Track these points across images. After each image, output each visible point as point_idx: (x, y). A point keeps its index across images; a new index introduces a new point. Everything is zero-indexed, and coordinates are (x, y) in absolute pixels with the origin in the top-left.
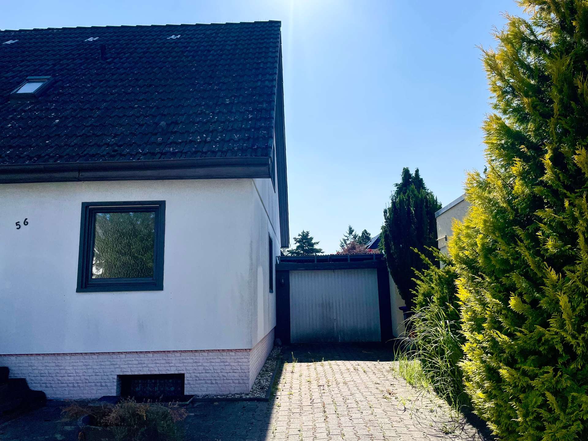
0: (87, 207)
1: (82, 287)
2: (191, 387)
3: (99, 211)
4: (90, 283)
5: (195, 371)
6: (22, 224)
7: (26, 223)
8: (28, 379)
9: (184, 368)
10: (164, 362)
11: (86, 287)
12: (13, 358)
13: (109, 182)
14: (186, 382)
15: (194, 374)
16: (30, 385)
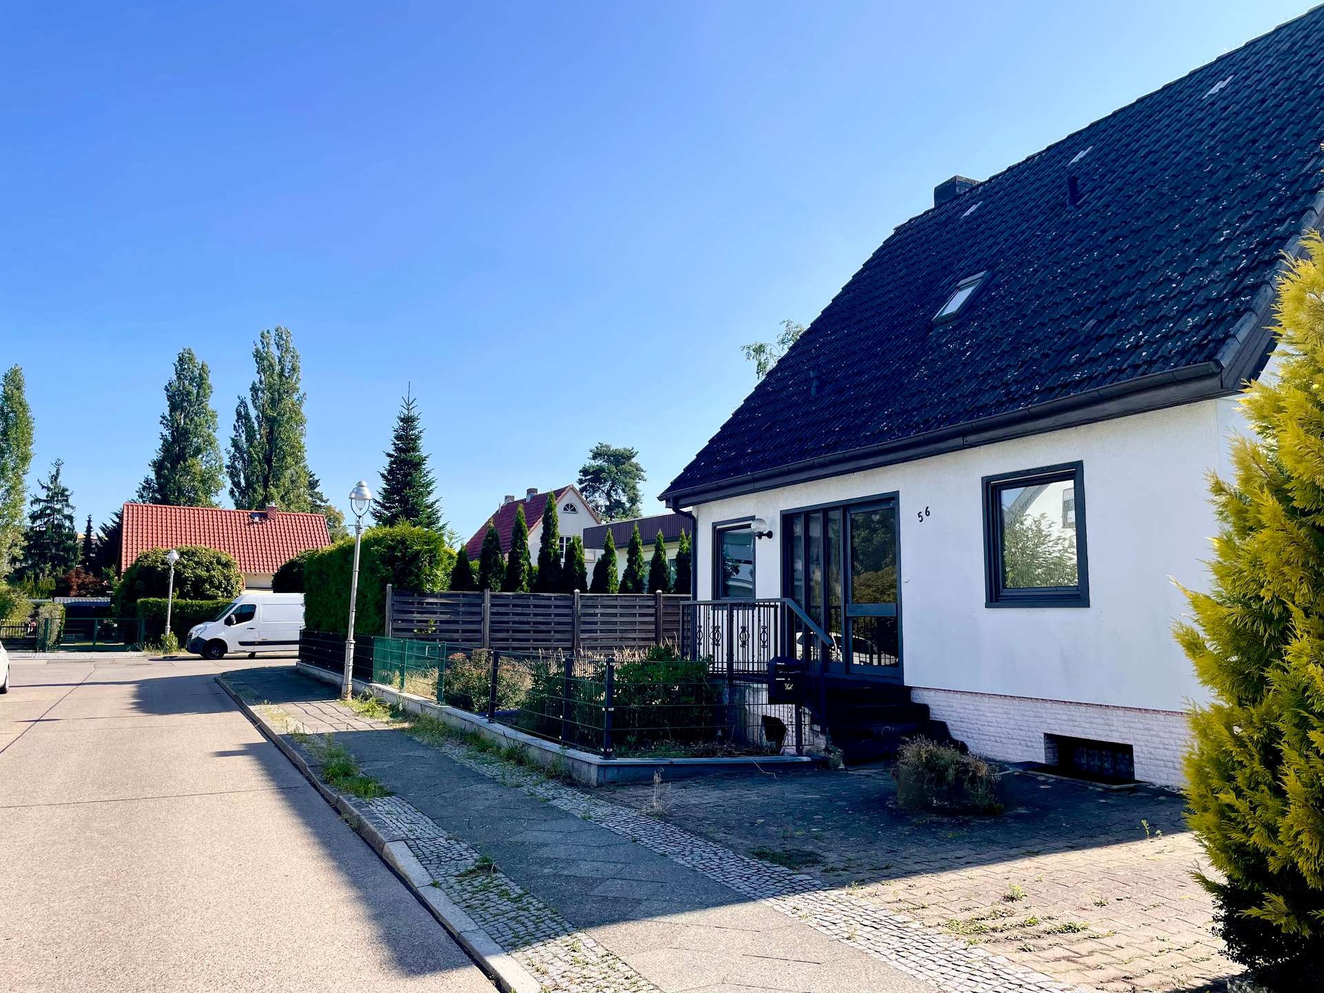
0: (988, 483)
1: (991, 601)
2: (1144, 769)
3: (1004, 487)
4: (1001, 594)
5: (1147, 743)
6: (923, 514)
7: (927, 513)
8: (948, 723)
9: (1130, 736)
10: (1102, 721)
11: (997, 601)
12: (932, 693)
13: (1011, 442)
14: (1135, 759)
15: (1148, 749)
16: (951, 732)
